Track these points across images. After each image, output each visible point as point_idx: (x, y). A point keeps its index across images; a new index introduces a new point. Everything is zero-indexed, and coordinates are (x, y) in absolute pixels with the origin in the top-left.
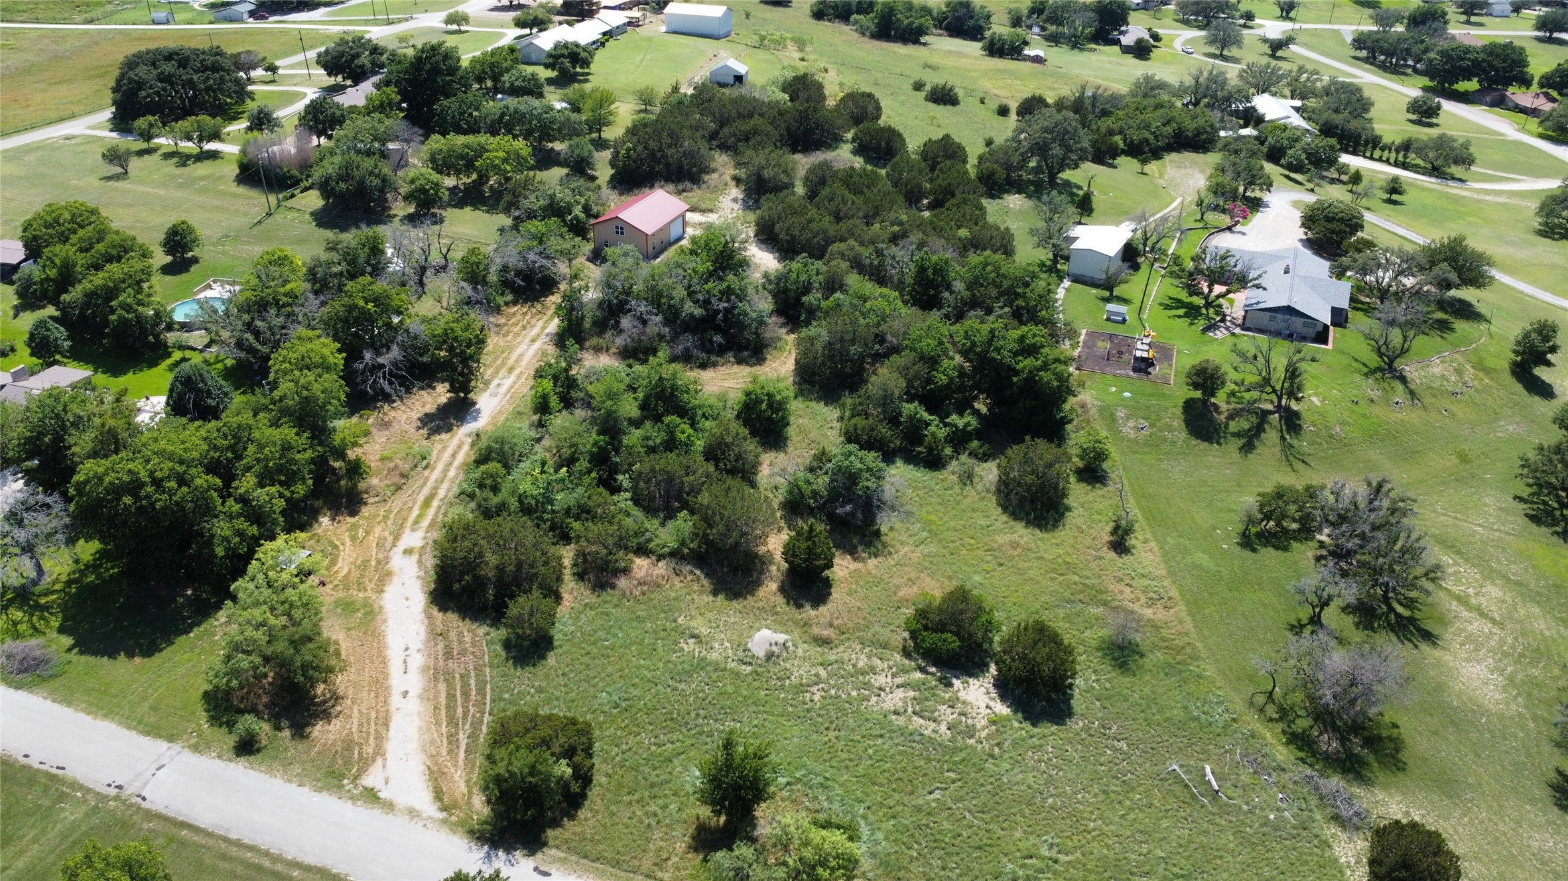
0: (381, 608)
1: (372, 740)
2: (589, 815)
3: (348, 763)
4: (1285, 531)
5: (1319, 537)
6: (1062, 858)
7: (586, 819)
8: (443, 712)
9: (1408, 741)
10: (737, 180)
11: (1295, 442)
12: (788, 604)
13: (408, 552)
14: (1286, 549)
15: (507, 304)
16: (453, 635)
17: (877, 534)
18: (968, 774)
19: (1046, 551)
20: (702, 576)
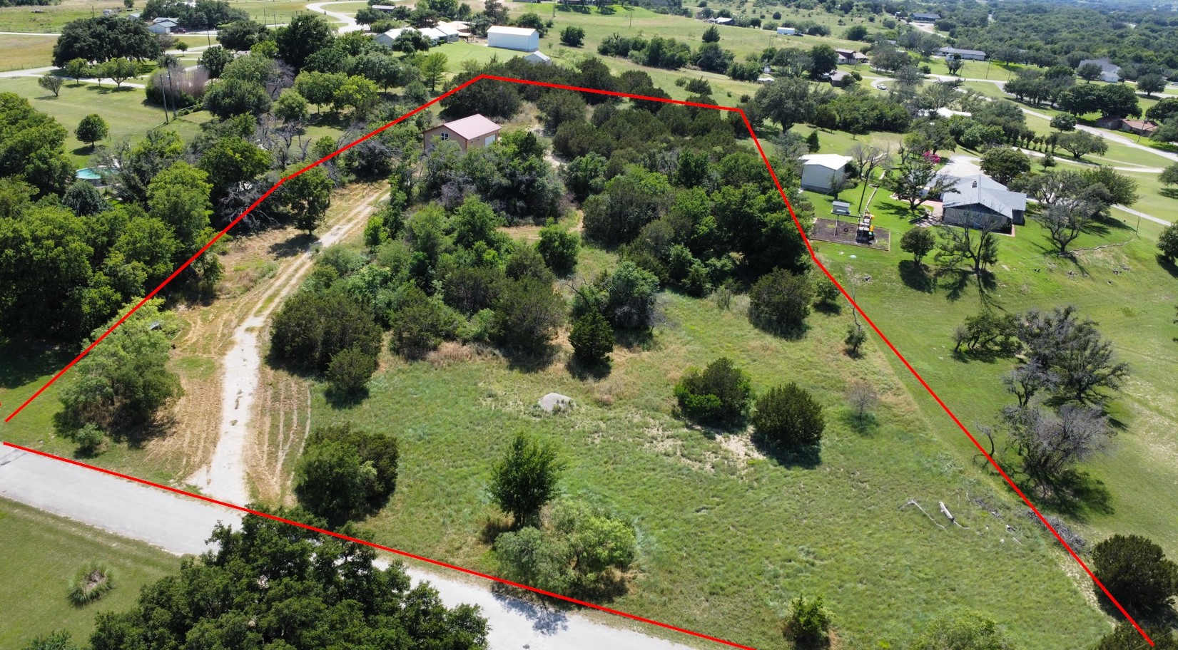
0: (221, 365)
1: (200, 453)
2: (390, 514)
3: (176, 468)
4: (990, 351)
5: (1018, 356)
6: (817, 562)
7: (387, 516)
8: (267, 437)
9: (1112, 494)
10: (540, 119)
11: (991, 294)
12: (573, 377)
13: (250, 330)
14: (992, 362)
15: (351, 182)
16: (281, 386)
17: (650, 335)
18: (731, 499)
19: (792, 353)
20: (501, 356)
